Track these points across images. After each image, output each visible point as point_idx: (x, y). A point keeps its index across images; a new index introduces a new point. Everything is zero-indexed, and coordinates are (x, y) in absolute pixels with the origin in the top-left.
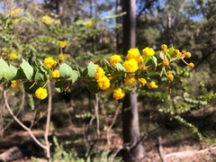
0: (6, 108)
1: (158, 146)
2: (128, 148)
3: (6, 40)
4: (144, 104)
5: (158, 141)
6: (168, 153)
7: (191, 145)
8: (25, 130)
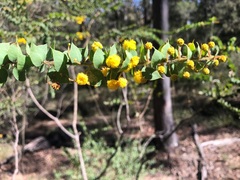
0: (29, 96)
1: (193, 134)
2: (161, 137)
3: (17, 22)
4: (177, 89)
5: (193, 129)
6: (204, 141)
7: (231, 133)
8: (51, 119)
